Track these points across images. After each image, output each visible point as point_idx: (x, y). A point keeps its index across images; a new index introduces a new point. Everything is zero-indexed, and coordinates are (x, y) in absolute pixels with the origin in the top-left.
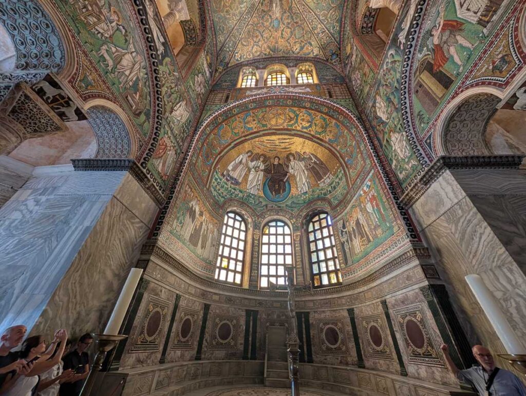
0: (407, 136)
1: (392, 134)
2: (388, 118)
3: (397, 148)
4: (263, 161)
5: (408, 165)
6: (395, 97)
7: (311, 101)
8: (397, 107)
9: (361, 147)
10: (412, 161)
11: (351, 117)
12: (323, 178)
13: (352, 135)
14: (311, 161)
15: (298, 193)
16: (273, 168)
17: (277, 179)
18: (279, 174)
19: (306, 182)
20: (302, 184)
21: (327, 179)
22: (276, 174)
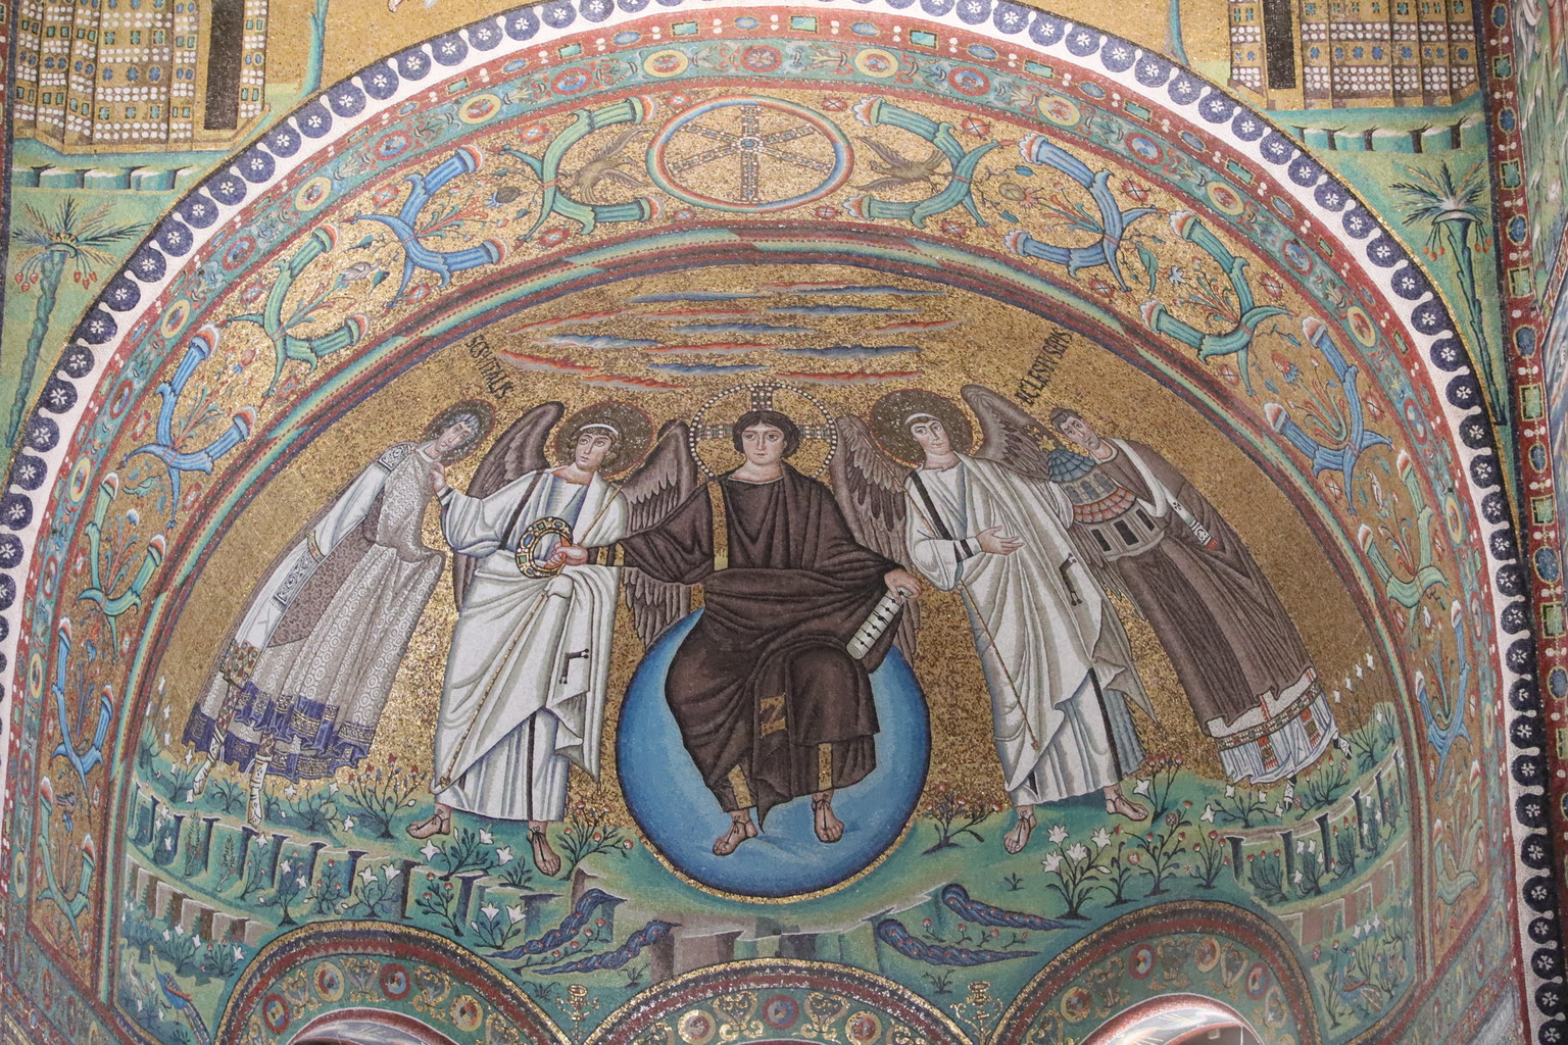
4: (605, 468)
7: (1090, 96)
9: (1485, 713)
12: (1256, 702)
13: (1445, 530)
14: (1131, 498)
15: (1011, 797)
16: (729, 525)
17: (779, 631)
18: (790, 578)
19: (1090, 687)
20: (1047, 703)
21: (1287, 728)
22: (762, 576)
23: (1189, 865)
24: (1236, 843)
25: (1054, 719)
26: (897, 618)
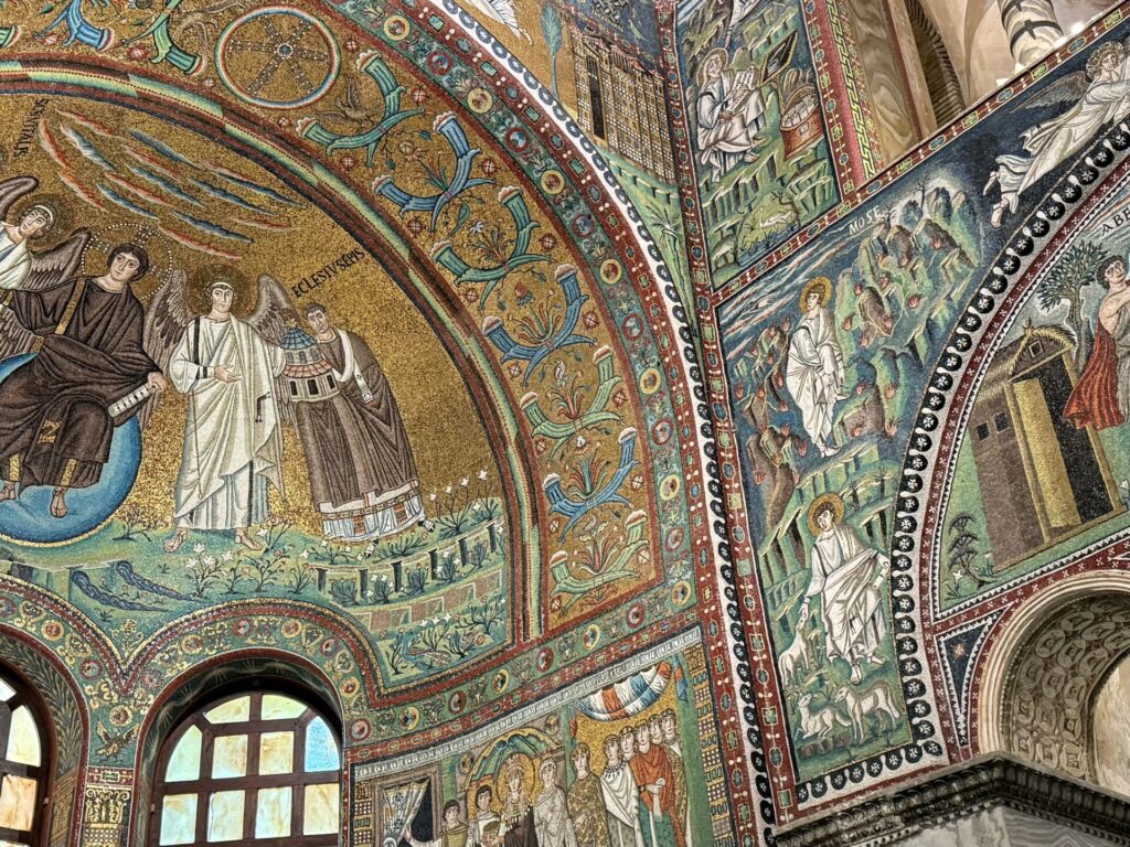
0: (894, 583)
1: (827, 519)
2: (830, 441)
3: (830, 595)
5: (859, 697)
6: (896, 386)
7: (508, 96)
8: (893, 431)
9: (663, 482)
10: (880, 693)
11: (658, 301)
12: (359, 496)
13: (634, 388)
14: (328, 367)
15: (176, 521)
16: (77, 309)
17: (75, 384)
18: (94, 355)
19: (248, 470)
20: (215, 474)
21: (380, 514)
22: (80, 347)
23: (285, 580)
24: (322, 572)
25: (217, 483)
26: (145, 400)
